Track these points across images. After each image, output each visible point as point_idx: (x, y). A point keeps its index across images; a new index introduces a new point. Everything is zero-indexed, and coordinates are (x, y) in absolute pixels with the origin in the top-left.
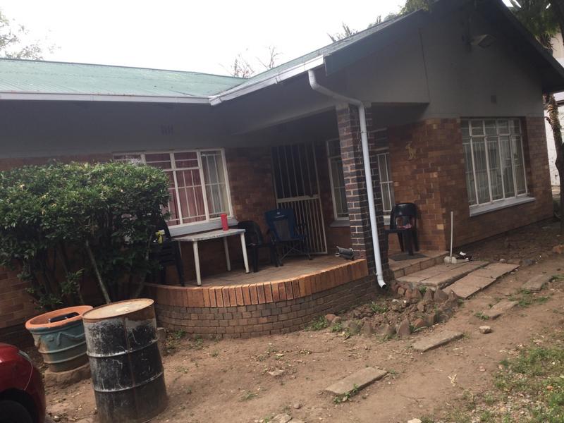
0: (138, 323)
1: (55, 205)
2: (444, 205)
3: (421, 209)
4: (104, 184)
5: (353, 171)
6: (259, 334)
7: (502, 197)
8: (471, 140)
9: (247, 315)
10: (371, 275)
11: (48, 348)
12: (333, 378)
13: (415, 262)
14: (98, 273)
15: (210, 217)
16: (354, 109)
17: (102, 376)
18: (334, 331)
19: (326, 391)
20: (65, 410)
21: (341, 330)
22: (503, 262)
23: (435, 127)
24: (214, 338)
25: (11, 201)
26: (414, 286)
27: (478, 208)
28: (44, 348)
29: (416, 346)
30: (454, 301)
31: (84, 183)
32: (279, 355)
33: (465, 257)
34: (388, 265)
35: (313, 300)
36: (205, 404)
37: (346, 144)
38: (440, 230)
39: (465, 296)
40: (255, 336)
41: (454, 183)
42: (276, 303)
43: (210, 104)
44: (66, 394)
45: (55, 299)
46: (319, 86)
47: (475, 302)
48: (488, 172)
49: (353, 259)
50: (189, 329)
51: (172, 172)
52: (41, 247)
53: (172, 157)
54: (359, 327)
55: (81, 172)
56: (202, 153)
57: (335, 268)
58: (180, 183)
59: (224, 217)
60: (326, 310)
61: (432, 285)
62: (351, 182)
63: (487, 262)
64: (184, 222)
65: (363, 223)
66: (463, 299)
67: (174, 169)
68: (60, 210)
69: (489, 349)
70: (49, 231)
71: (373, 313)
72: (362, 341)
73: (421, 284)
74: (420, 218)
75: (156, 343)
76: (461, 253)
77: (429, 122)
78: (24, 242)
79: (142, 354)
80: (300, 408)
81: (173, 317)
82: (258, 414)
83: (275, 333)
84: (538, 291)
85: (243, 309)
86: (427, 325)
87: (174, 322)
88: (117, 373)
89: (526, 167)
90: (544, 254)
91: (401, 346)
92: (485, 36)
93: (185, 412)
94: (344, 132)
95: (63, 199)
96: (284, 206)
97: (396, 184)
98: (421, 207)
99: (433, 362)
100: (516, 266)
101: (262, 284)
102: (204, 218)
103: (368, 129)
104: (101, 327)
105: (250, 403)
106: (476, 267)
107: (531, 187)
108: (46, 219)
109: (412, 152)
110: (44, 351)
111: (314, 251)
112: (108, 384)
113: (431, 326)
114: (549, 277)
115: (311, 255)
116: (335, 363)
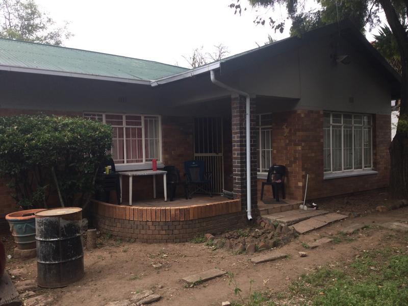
0: (69, 222)
1: (34, 141)
2: (304, 169)
3: (289, 170)
4: (69, 131)
5: (238, 139)
6: (159, 241)
7: (352, 168)
8: (331, 127)
9: (152, 228)
10: (243, 211)
11: (18, 233)
12: (192, 273)
13: (277, 206)
14: (58, 189)
15: (146, 160)
16: (244, 98)
17: (42, 253)
18: (208, 245)
19: (183, 280)
20: (20, 273)
21: (212, 245)
22: (338, 213)
23: (302, 115)
24: (129, 240)
25: (7, 136)
26: (272, 222)
27: (331, 174)
28: (15, 233)
29: (253, 260)
30: (293, 234)
31: (56, 129)
32: (164, 255)
33: (315, 206)
34: (257, 206)
35: (199, 223)
36: (106, 279)
37: (235, 121)
38: (300, 187)
39: (301, 232)
40: (156, 243)
41: (313, 155)
42: (172, 222)
43: (151, 85)
44: (25, 264)
45: (28, 203)
46: (216, 81)
47: (306, 236)
48: (343, 150)
49: (233, 199)
50: (115, 233)
51: (123, 128)
52: (23, 168)
53: (124, 117)
54: (223, 244)
55: (55, 122)
56: (145, 117)
57: (217, 203)
58: (127, 136)
59: (155, 162)
60: (206, 231)
61: (283, 222)
62: (236, 147)
63: (328, 212)
64: (128, 162)
65: (242, 175)
66: (300, 234)
67: (124, 126)
68: (36, 145)
69: (299, 266)
70: (28, 158)
71: (238, 237)
72: (222, 252)
73: (276, 221)
74: (287, 176)
75: (79, 236)
76: (313, 204)
77: (299, 112)
78: (13, 163)
79: (69, 242)
80: (162, 287)
81: (106, 223)
82: (135, 288)
83: (169, 242)
84: (351, 234)
85: (150, 224)
86: (267, 248)
87: (106, 227)
88: (51, 252)
89: (373, 150)
90: (369, 211)
91: (245, 258)
92: (346, 56)
93: (92, 283)
94: (235, 113)
95: (40, 138)
96: (198, 159)
97: (275, 151)
98: (289, 169)
99: (259, 270)
100: (346, 216)
101: (164, 208)
102: (142, 161)
103: (251, 112)
104: (44, 221)
105: (133, 282)
106: (318, 214)
107: (375, 164)
108: (27, 150)
109: (287, 131)
110: (15, 235)
111: (215, 191)
112: (45, 259)
113: (270, 248)
114: (363, 226)
115: (212, 194)
116: (197, 264)
